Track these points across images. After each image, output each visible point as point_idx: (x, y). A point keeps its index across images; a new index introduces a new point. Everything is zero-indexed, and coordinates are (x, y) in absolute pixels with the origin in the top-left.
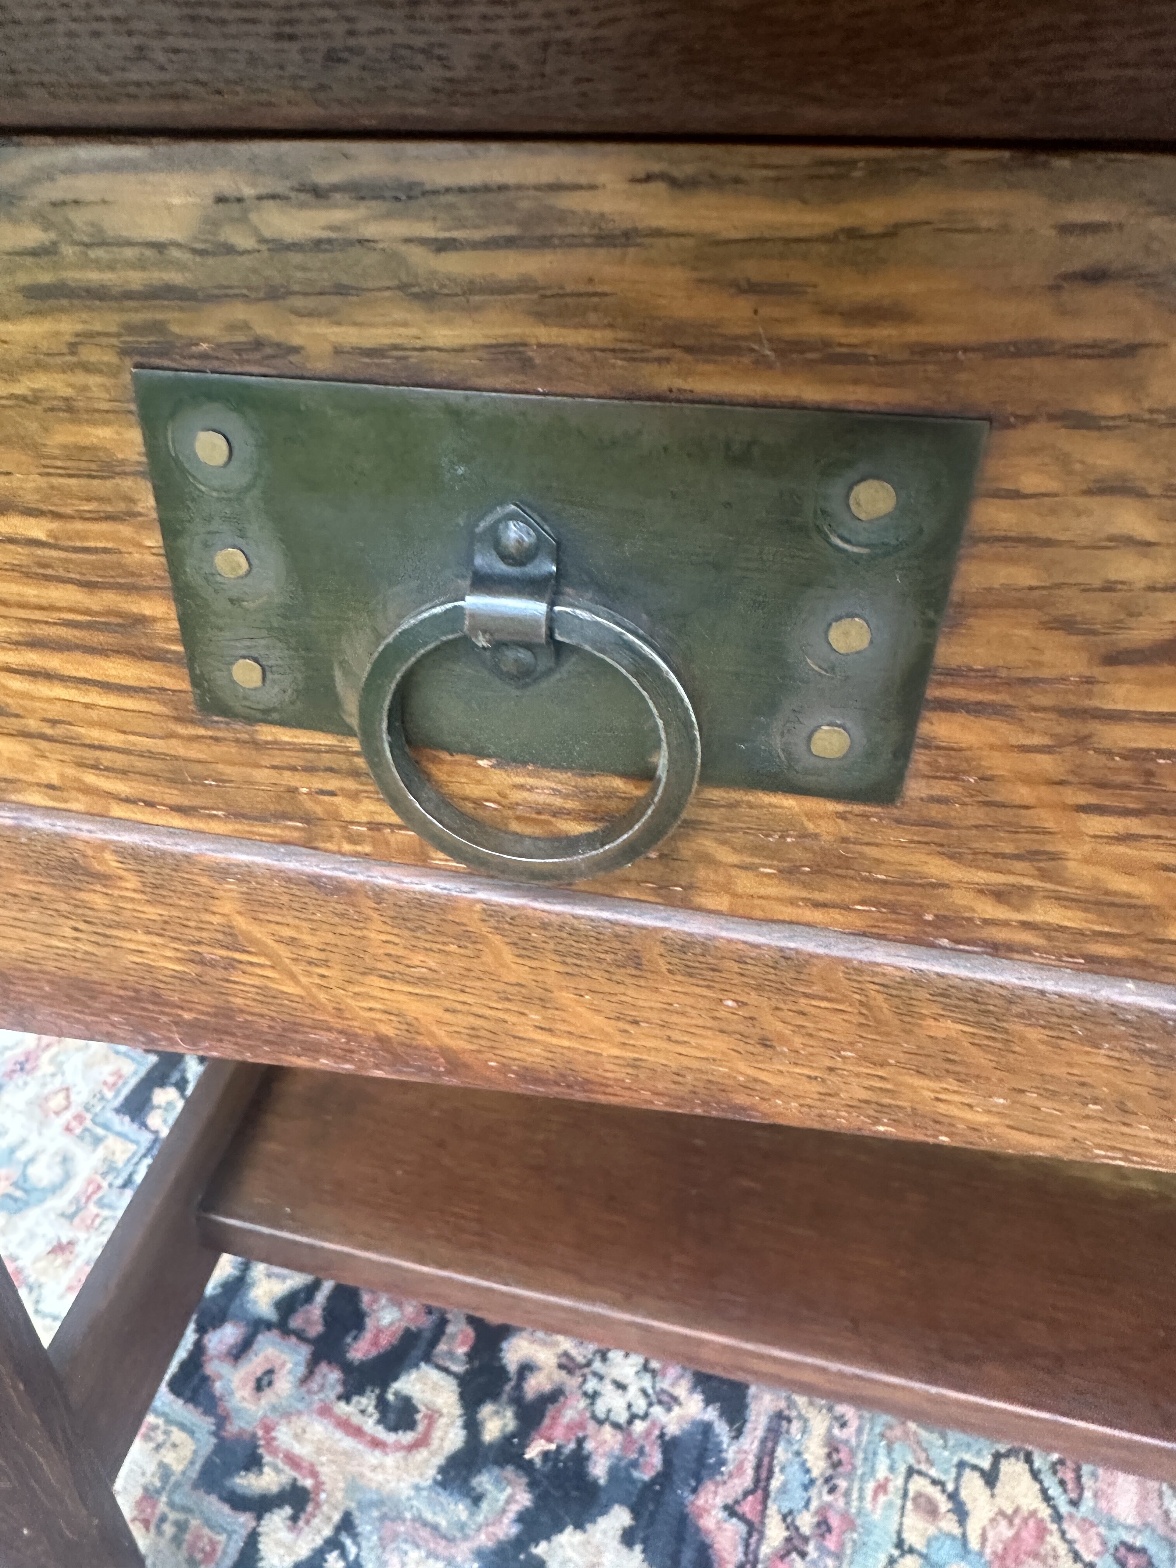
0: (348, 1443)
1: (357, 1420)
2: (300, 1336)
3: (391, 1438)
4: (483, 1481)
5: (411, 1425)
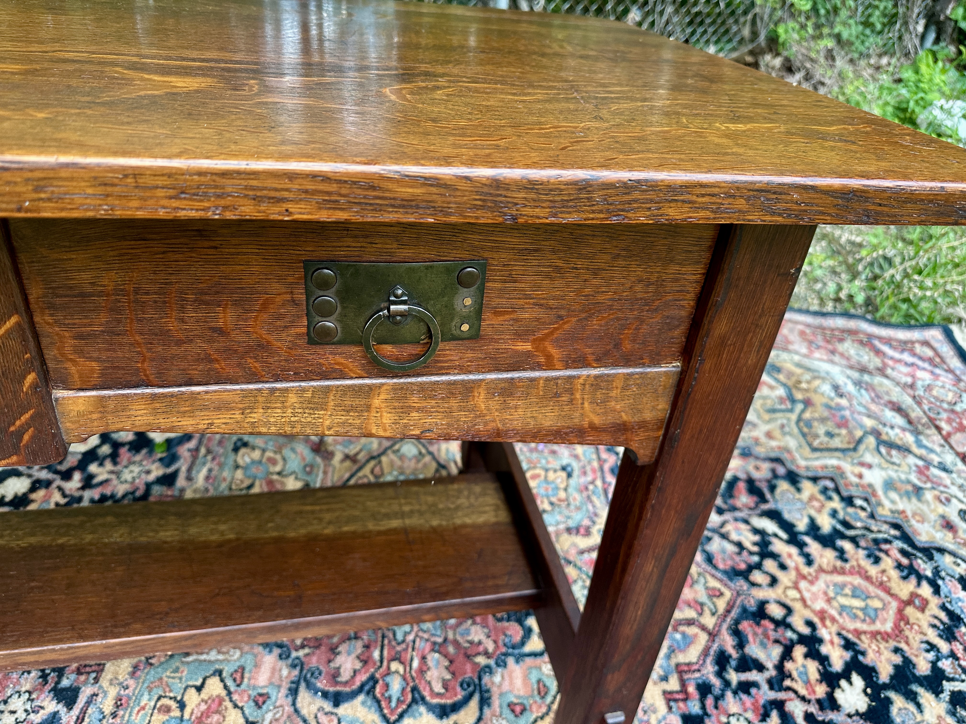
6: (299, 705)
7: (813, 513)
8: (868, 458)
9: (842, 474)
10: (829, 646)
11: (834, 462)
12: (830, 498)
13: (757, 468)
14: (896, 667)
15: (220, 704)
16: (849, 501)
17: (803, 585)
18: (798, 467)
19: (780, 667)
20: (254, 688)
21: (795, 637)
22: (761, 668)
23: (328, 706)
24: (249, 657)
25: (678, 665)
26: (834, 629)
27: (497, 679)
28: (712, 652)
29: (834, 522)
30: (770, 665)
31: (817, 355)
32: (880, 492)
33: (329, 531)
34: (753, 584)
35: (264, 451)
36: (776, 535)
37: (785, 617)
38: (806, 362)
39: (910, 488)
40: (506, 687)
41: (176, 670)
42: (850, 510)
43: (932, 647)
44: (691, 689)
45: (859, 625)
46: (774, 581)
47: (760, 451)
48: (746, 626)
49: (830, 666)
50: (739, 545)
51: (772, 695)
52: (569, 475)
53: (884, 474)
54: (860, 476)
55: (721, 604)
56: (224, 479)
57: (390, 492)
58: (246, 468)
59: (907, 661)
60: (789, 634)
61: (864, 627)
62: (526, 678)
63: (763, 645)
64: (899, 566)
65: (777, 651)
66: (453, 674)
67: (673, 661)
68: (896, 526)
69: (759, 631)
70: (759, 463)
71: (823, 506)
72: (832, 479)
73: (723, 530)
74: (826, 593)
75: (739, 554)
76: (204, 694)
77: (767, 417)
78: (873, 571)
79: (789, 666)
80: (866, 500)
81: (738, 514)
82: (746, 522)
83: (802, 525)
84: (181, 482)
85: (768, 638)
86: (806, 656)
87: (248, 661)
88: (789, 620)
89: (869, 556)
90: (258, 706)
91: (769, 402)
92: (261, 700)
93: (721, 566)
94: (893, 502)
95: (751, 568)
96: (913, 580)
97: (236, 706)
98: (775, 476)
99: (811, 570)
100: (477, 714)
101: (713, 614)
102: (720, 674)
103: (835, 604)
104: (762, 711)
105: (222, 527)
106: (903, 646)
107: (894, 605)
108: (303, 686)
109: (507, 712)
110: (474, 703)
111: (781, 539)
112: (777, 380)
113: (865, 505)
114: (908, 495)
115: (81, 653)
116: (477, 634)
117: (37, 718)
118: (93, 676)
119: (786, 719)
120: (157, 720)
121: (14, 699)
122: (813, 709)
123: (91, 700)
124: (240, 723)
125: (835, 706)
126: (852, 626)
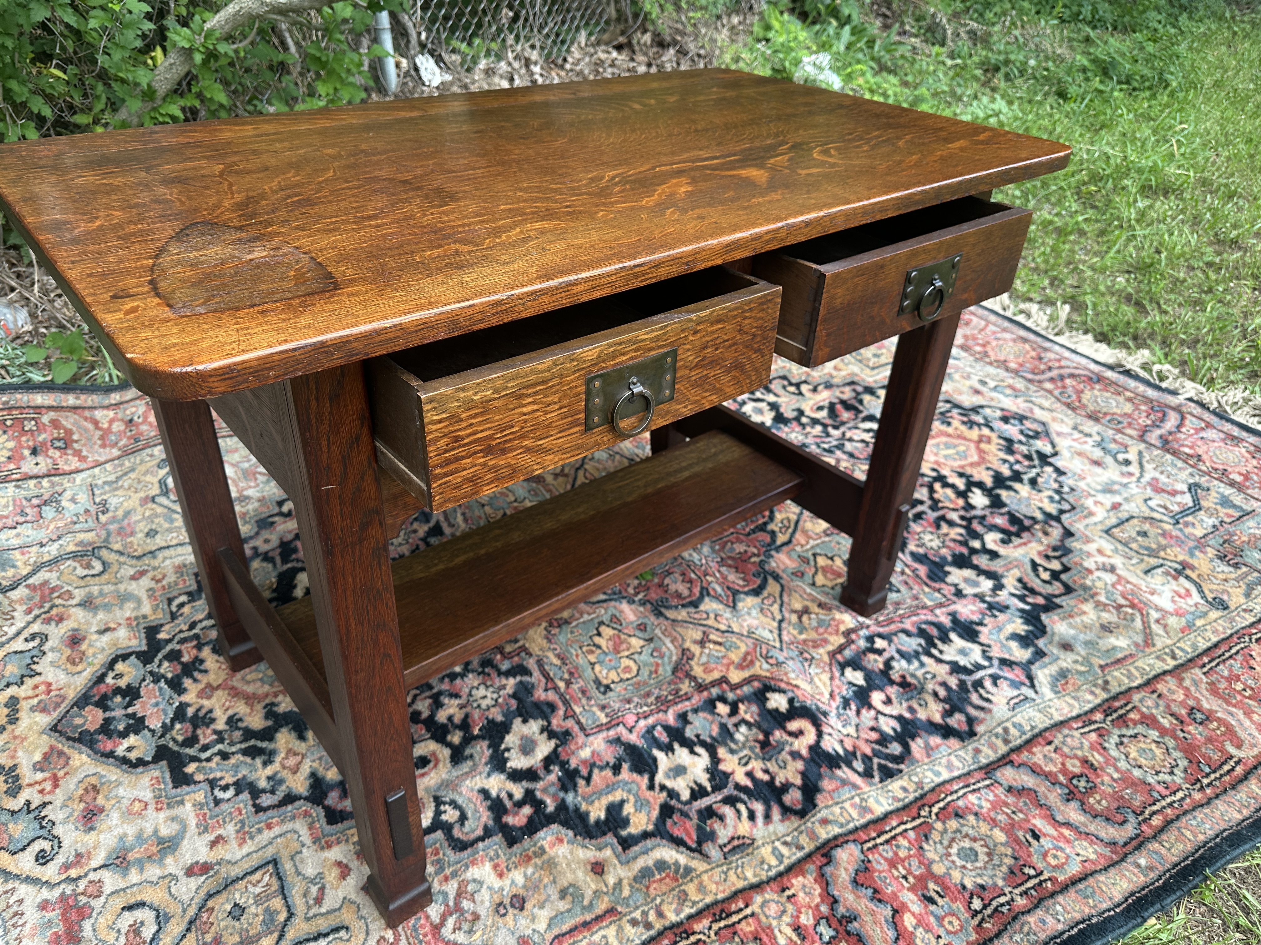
3: (426, 769)
4: (468, 752)
5: (429, 762)
6: (671, 618)
10: (951, 478)
13: (842, 393)
14: (993, 477)
15: (620, 638)
18: (868, 383)
19: (931, 498)
20: (631, 623)
21: (930, 479)
22: (921, 502)
23: (692, 610)
24: (612, 608)
26: (950, 469)
27: (774, 564)
30: (925, 499)
33: (650, 490)
40: (782, 566)
41: (572, 632)
43: (1005, 461)
45: (959, 463)
47: (837, 381)
49: (958, 488)
50: (864, 442)
51: (936, 514)
58: (490, 504)
59: (997, 472)
60: (927, 479)
61: (963, 463)
62: (790, 558)
64: (964, 423)
65: (925, 491)
66: (744, 573)
70: (841, 389)
73: (847, 437)
76: (605, 637)
78: (950, 430)
79: (936, 496)
81: (848, 425)
82: (857, 428)
86: (942, 487)
87: (613, 611)
89: (943, 423)
92: (642, 627)
96: (975, 428)
97: (630, 636)
98: (858, 394)
100: (778, 585)
103: (941, 455)
104: (935, 525)
106: (990, 465)
107: (972, 446)
108: (662, 609)
109: (793, 578)
110: (771, 581)
116: (740, 548)
117: (509, 690)
118: (523, 654)
119: (951, 524)
120: (592, 658)
121: (474, 692)
122: (962, 513)
123: (540, 664)
124: (642, 643)
125: (972, 507)
126: (956, 464)
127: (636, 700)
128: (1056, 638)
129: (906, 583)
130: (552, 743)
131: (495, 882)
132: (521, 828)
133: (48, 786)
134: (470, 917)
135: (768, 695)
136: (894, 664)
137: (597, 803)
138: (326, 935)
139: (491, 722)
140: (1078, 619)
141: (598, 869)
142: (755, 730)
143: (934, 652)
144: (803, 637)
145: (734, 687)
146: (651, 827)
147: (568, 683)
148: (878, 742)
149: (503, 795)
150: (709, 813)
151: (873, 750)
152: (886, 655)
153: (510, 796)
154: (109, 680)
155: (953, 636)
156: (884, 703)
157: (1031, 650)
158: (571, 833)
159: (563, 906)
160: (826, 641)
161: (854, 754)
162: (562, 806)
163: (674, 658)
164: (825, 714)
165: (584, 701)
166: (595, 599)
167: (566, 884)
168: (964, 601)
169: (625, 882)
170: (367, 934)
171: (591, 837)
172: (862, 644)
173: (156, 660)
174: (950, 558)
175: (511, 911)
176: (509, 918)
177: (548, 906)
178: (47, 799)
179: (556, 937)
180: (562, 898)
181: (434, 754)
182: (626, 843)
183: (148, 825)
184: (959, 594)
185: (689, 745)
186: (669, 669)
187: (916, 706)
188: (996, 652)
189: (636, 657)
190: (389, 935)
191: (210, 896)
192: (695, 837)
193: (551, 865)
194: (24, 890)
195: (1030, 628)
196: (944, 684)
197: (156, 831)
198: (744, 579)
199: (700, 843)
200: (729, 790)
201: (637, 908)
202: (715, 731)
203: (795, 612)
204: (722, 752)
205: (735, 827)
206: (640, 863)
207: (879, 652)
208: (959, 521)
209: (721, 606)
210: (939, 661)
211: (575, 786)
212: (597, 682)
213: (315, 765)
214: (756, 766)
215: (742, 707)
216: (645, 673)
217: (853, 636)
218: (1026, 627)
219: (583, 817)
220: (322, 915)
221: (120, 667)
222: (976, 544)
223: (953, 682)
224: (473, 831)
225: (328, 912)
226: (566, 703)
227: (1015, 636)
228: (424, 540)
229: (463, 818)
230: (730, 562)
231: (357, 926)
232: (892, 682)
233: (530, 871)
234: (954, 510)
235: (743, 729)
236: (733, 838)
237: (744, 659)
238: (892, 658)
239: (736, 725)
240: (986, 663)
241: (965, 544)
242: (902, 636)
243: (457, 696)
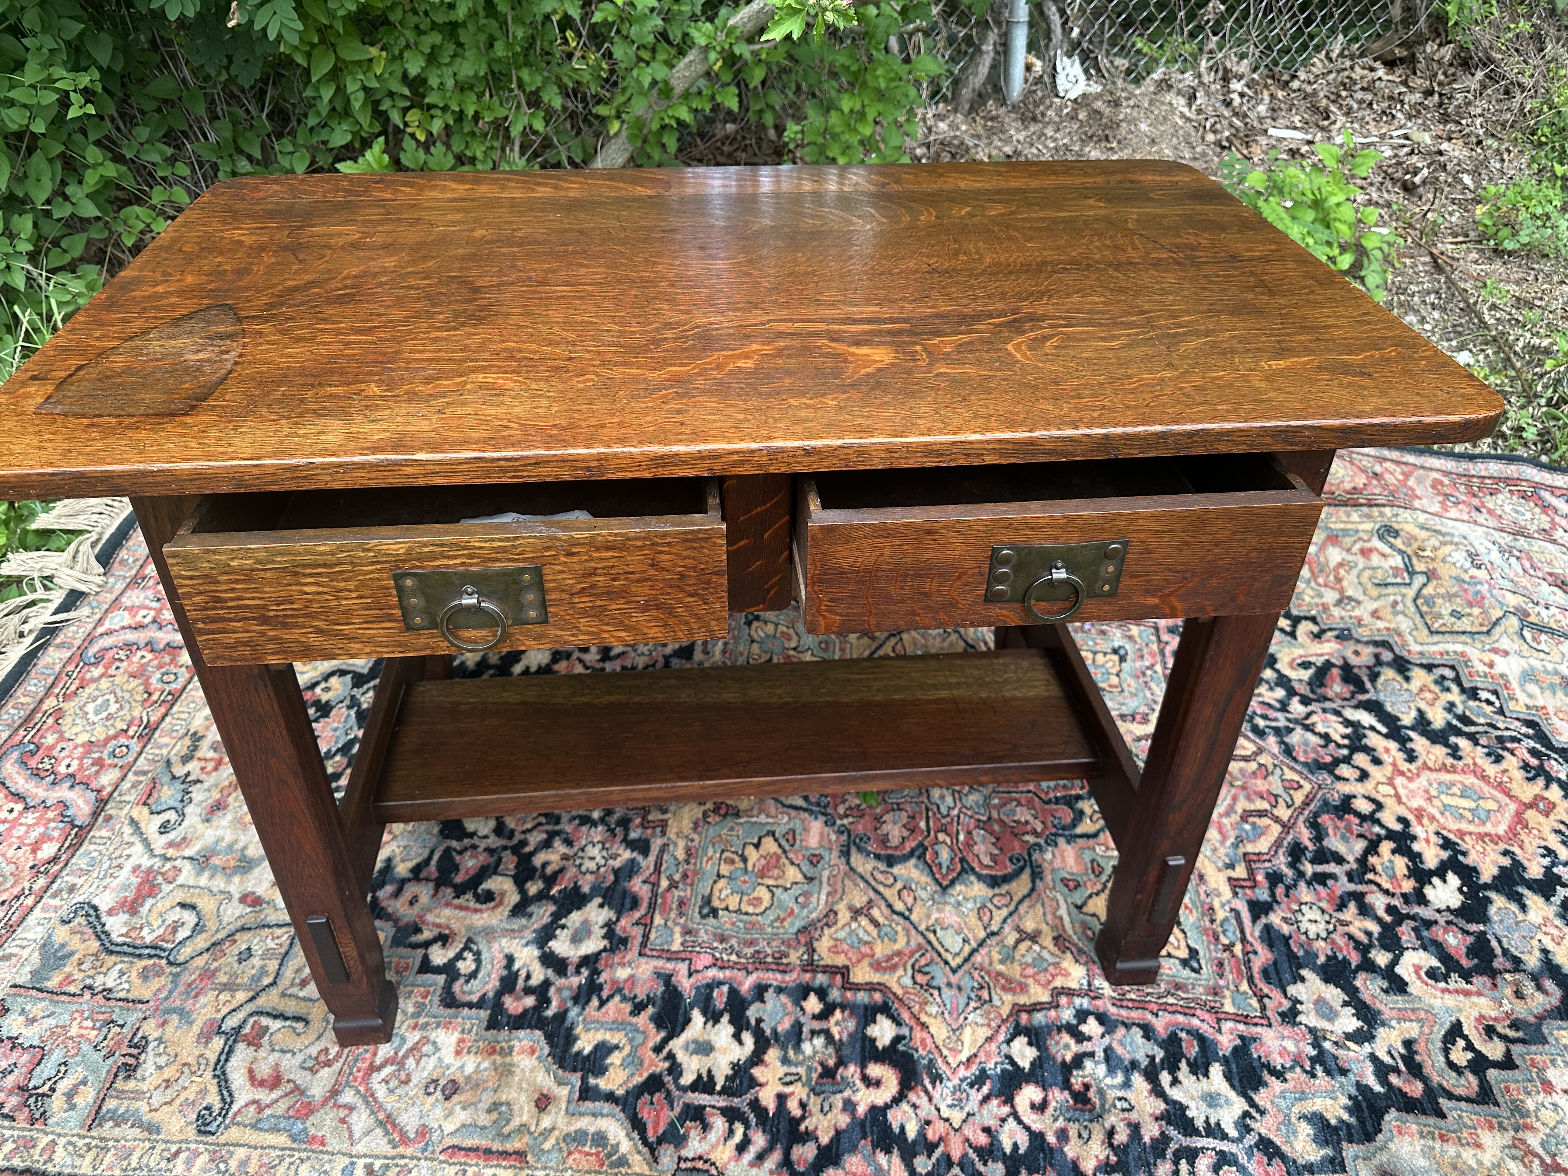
0: (462, 914)
1: (465, 904)
2: (427, 880)
3: (483, 907)
4: (532, 908)
5: (493, 899)
6: (853, 864)
7: (1423, 706)
8: (1505, 643)
9: (1467, 662)
10: (1424, 844)
11: (1459, 648)
12: (1448, 690)
13: (1357, 653)
14: (1502, 869)
15: (778, 860)
16: (1472, 693)
17: (1399, 781)
18: (1409, 651)
19: (1362, 861)
20: (807, 849)
21: (1383, 832)
23: (882, 866)
24: (798, 822)
25: (1245, 854)
26: (1432, 828)
27: (1048, 856)
28: (1285, 843)
29: (1449, 717)
30: (1351, 859)
31: (1453, 513)
32: (1515, 685)
33: (879, 698)
34: (1339, 778)
35: (777, 625)
36: (1372, 728)
37: (1374, 812)
38: (1435, 523)
39: (1557, 680)
40: (1057, 863)
41: (732, 829)
42: (1471, 703)
43: (1549, 852)
44: (1260, 878)
45: (1464, 826)
46: (1364, 776)
47: (1362, 633)
48: (1325, 819)
49: (1422, 862)
50: (1326, 737)
51: (1352, 887)
52: (1122, 659)
53: (1523, 662)
54: (1491, 665)
55: (1299, 797)
56: (741, 654)
57: (933, 663)
58: (761, 643)
59: (1517, 865)
60: (1377, 829)
61: (1471, 828)
62: (1079, 857)
63: (1344, 838)
64: (1526, 767)
65: (1360, 846)
66: (1001, 849)
67: (1241, 850)
68: (1530, 724)
69: (1341, 824)
70: (1359, 648)
71: (1437, 698)
72: (1453, 668)
73: (1308, 722)
74: (1427, 791)
75: (1325, 746)
76: (762, 851)
77: (1375, 592)
78: (1492, 770)
79: (1373, 860)
80: (1495, 693)
81: (1328, 705)
82: (1338, 713)
83: (1408, 719)
84: (698, 655)
85: (1352, 833)
86: (1394, 852)
87: (797, 824)
88: (1378, 815)
89: (1489, 755)
90: (813, 865)
91: (1380, 574)
92: (815, 860)
93: (1302, 759)
94: (1530, 696)
95: (1337, 762)
96: (1541, 782)
97: (792, 863)
98: (1379, 662)
99: (1413, 767)
100: (1030, 886)
101: (1288, 807)
102: (1292, 865)
103: (1436, 802)
104: (1338, 901)
105: (779, 691)
106: (1516, 849)
107: (1513, 807)
108: (853, 849)
109: (1060, 886)
110: (1026, 876)
111: (1379, 732)
112: (1392, 546)
113: (1493, 698)
114: (1552, 688)
115: (681, 792)
116: (1023, 815)
117: (617, 863)
118: (659, 829)
119: (1365, 910)
120: (725, 869)
121: (589, 848)
122: (1397, 902)
123: (664, 848)
124: (799, 877)
125: (1422, 900)
126: (1452, 825)
127: (733, 942)
128: (1383, 1157)
129: (1221, 964)
130: (604, 943)
131: (448, 1055)
132: (510, 1016)
133: (210, 766)
134: (403, 1077)
135: (879, 1017)
136: (1088, 1064)
137: (590, 1035)
138: (286, 1019)
139: (576, 888)
140: (1451, 1150)
141: (543, 1102)
142: (831, 1050)
143: (1165, 1078)
144: (1001, 968)
145: (848, 986)
146: (620, 1092)
147: (673, 885)
148: (979, 1150)
149: (523, 974)
150: (697, 1114)
151: (965, 1156)
152: (1087, 1047)
153: (528, 977)
154: (318, 690)
155: (1216, 1070)
156: (1033, 1106)
157: (1328, 1151)
158: (547, 1050)
159: (484, 1119)
160: (1023, 988)
161: (931, 1148)
162: (562, 1016)
163: (814, 916)
164: (936, 1078)
165: (673, 915)
166: (790, 801)
167: (504, 1098)
168: (1287, 1031)
169: (556, 1133)
170: (320, 1037)
171: (561, 1067)
172: (1067, 1015)
173: (365, 687)
174: (1322, 959)
175: (438, 1093)
176: (431, 1100)
177: (469, 1111)
178: (203, 777)
179: (453, 1147)
180: (489, 1111)
181: (503, 894)
182: (587, 1093)
183: (242, 838)
184: (1290, 1016)
185: (740, 1024)
186: (798, 924)
187: (1073, 1133)
188: (1263, 1127)
189: (778, 892)
190: (334, 1050)
191: (243, 929)
192: (661, 1131)
193: (505, 1071)
194: (139, 848)
195: (1353, 1120)
196: (1135, 1128)
197: (245, 848)
198: (993, 858)
199: (660, 1141)
200: (740, 1103)
201: (545, 1168)
202: (785, 1026)
203: (1018, 929)
204: (773, 1055)
205: (714, 1147)
206: (584, 1123)
207: (1080, 1038)
208: (1381, 913)
209: (925, 879)
210: (1158, 1092)
211: (588, 1001)
212: (707, 901)
213: (397, 851)
214: (799, 1091)
215: (838, 1014)
216: (771, 916)
217: (1063, 1000)
218: (1345, 1116)
219: (570, 1039)
220: (297, 997)
221: (334, 681)
222: (1382, 958)
223: (1150, 1131)
224: (471, 993)
225: (304, 999)
226: (652, 907)
227: (1318, 1120)
228: (667, 658)
229: (474, 975)
230: (996, 827)
231: (317, 1025)
232: (1066, 1085)
233: (486, 1064)
234: (1387, 892)
235: (819, 1042)
236: (700, 1158)
237: (889, 958)
238: (1092, 1055)
239: (813, 1033)
240: (1233, 1133)
241: (1364, 949)
242: (1137, 1033)
243: (569, 843)
